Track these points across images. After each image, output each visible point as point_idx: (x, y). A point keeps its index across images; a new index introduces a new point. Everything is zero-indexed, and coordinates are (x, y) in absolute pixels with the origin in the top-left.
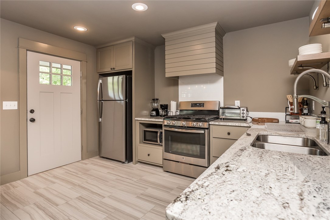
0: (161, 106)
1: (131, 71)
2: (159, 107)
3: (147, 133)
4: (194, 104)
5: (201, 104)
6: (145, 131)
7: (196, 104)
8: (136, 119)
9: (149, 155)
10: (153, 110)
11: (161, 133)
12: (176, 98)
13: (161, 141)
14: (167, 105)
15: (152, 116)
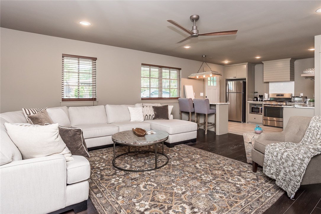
0: (260, 96)
1: (246, 79)
2: (258, 96)
3: (253, 109)
4: (278, 95)
5: (282, 95)
6: (252, 108)
7: (279, 95)
8: (248, 102)
9: (255, 118)
10: (255, 98)
11: (261, 108)
12: (268, 92)
13: (262, 112)
14: (263, 95)
15: (254, 101)
